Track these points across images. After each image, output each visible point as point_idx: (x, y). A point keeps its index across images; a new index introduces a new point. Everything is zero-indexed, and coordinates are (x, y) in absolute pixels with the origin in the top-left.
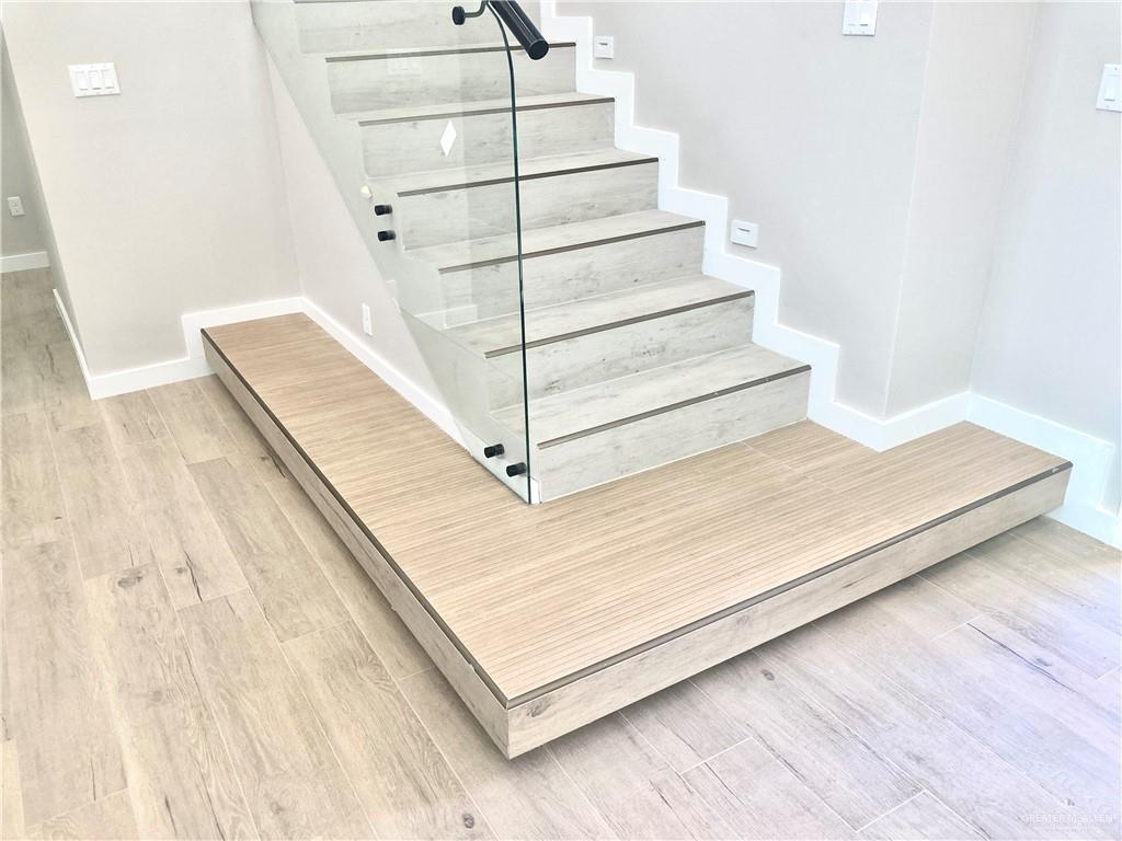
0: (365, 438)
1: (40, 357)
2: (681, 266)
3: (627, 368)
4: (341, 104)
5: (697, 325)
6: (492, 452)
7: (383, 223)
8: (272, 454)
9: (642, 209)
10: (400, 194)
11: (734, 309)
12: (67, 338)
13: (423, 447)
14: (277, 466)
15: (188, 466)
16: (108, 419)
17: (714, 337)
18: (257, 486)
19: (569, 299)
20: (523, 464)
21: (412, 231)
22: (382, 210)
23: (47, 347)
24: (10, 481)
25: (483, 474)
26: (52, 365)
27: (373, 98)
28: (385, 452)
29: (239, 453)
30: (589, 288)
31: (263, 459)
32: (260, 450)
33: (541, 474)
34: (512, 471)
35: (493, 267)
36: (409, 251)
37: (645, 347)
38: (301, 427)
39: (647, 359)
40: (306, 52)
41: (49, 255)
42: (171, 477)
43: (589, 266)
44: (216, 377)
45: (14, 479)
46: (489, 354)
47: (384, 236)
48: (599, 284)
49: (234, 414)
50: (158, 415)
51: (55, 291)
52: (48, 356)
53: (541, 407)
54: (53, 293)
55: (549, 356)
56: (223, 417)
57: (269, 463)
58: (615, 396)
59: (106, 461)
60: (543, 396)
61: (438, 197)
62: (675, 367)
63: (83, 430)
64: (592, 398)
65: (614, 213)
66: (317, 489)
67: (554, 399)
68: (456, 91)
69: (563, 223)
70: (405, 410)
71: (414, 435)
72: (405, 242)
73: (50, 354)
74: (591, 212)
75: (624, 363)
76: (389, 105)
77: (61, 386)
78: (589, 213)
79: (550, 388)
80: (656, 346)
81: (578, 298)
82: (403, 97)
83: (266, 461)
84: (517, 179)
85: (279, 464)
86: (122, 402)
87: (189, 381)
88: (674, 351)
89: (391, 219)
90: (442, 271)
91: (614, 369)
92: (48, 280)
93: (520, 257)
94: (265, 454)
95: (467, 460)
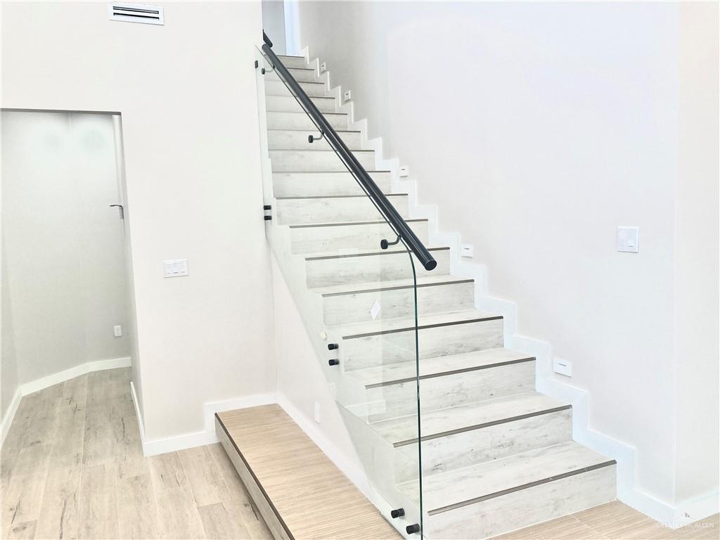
0: (312, 496)
1: (117, 427)
2: (520, 386)
3: (487, 456)
4: (311, 284)
5: (534, 428)
6: (397, 513)
7: (332, 355)
8: (251, 502)
9: (494, 347)
10: (344, 338)
11: (559, 418)
12: (135, 414)
13: (350, 505)
14: (254, 511)
15: (198, 508)
16: (152, 471)
17: (546, 436)
18: (240, 526)
19: (448, 406)
20: (417, 525)
21: (350, 360)
22: (332, 347)
23: (122, 420)
24: (88, 512)
25: (389, 529)
26: (124, 432)
27: (332, 280)
28: (325, 508)
29: (231, 499)
30: (460, 400)
31: (246, 505)
32: (243, 498)
33: (431, 533)
34: (411, 530)
35: (399, 384)
36: (347, 372)
37: (500, 442)
38: (273, 486)
39: (502, 451)
40: (295, 253)
41: (132, 359)
42: (187, 515)
43: (460, 385)
44: (220, 444)
45: (91, 512)
46: (396, 445)
47: (332, 363)
48: (467, 397)
49: (230, 472)
50: (183, 470)
51: (132, 383)
52: (122, 426)
53: (430, 483)
54: (130, 385)
55: (435, 446)
56: (223, 474)
57: (249, 509)
58: (480, 477)
59: (148, 502)
60: (431, 475)
61: (367, 339)
62: (521, 457)
63: (137, 478)
64: (464, 477)
65: (476, 349)
66: (279, 532)
67: (439, 477)
68: (378, 276)
69: (443, 355)
70: (338, 477)
71: (344, 496)
72: (345, 366)
73: (123, 424)
74: (461, 349)
75: (486, 453)
76: (340, 283)
77: (127, 447)
78: (460, 349)
79: (436, 468)
80: (508, 441)
81: (454, 406)
82: (349, 279)
83: (247, 507)
84: (417, 328)
85: (256, 510)
86: (162, 459)
87: (204, 446)
88: (520, 445)
89: (338, 352)
90: (368, 387)
91: (480, 457)
92: (129, 375)
93: (418, 378)
94: (247, 502)
95: (379, 518)
